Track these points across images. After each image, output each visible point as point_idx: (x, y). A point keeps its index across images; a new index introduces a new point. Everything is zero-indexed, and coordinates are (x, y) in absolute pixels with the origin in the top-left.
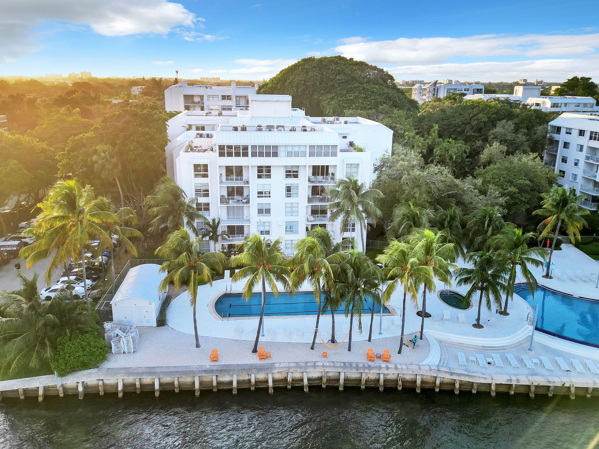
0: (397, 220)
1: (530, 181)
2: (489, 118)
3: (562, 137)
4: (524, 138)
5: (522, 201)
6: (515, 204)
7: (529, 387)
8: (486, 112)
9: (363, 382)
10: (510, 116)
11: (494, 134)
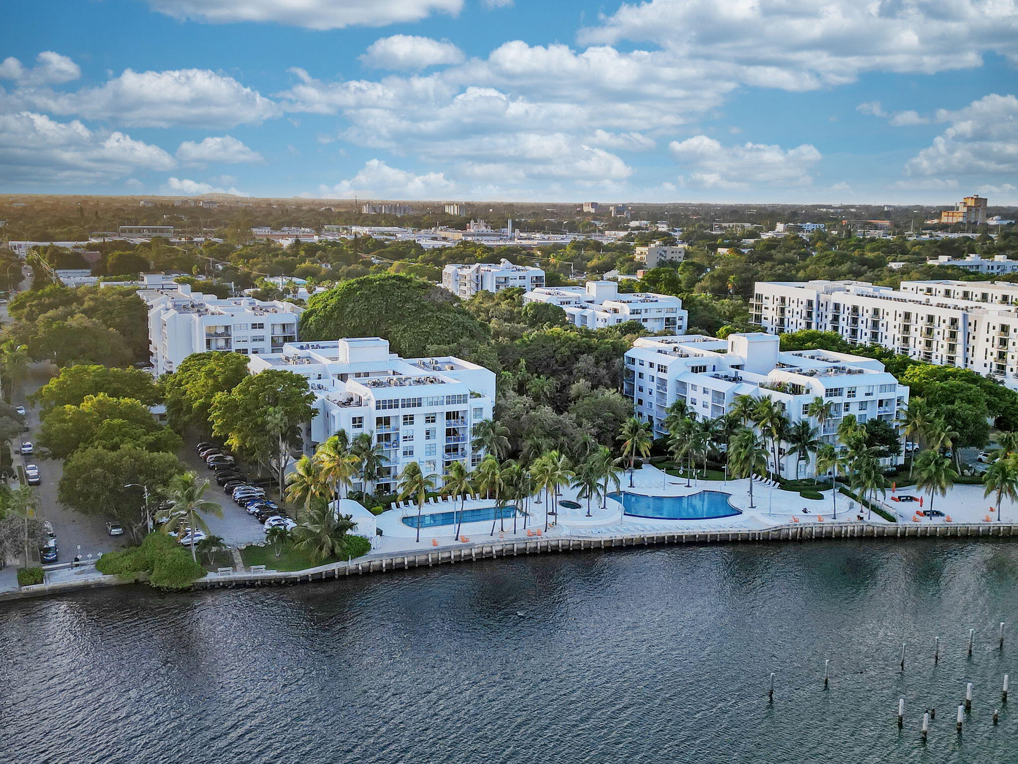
0: (525, 450)
1: (613, 413)
2: (571, 352)
3: (637, 368)
4: (605, 372)
5: (608, 431)
6: (603, 432)
7: (622, 540)
8: (567, 345)
9: (528, 549)
10: (590, 349)
11: (578, 368)
